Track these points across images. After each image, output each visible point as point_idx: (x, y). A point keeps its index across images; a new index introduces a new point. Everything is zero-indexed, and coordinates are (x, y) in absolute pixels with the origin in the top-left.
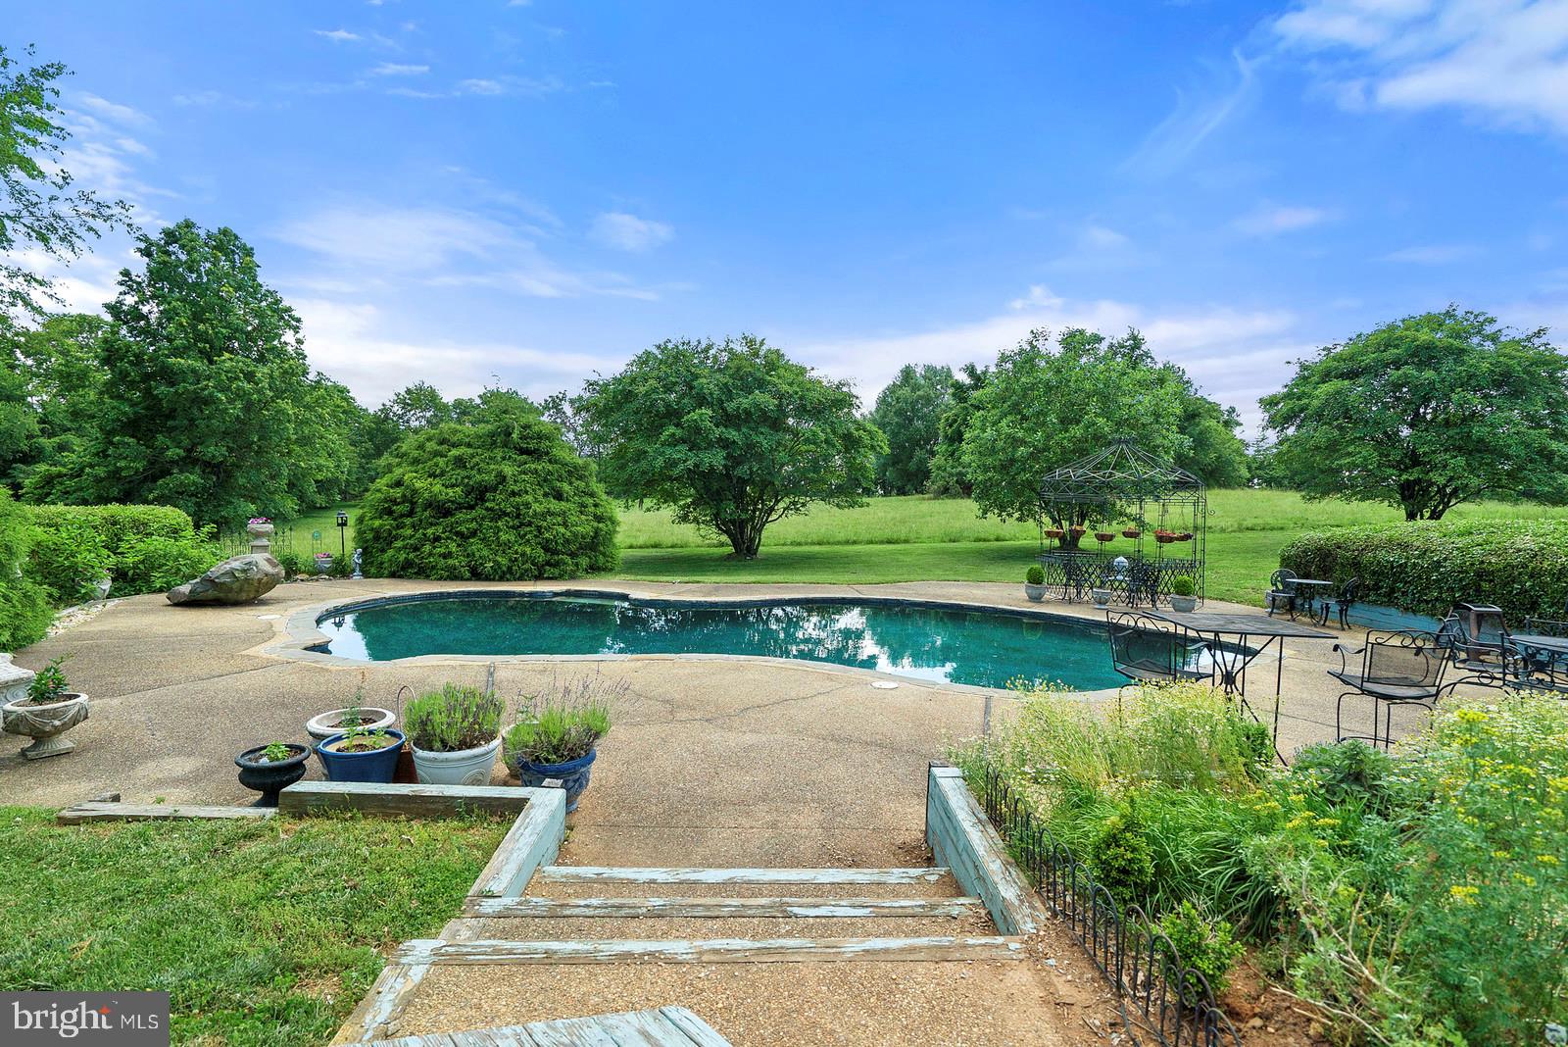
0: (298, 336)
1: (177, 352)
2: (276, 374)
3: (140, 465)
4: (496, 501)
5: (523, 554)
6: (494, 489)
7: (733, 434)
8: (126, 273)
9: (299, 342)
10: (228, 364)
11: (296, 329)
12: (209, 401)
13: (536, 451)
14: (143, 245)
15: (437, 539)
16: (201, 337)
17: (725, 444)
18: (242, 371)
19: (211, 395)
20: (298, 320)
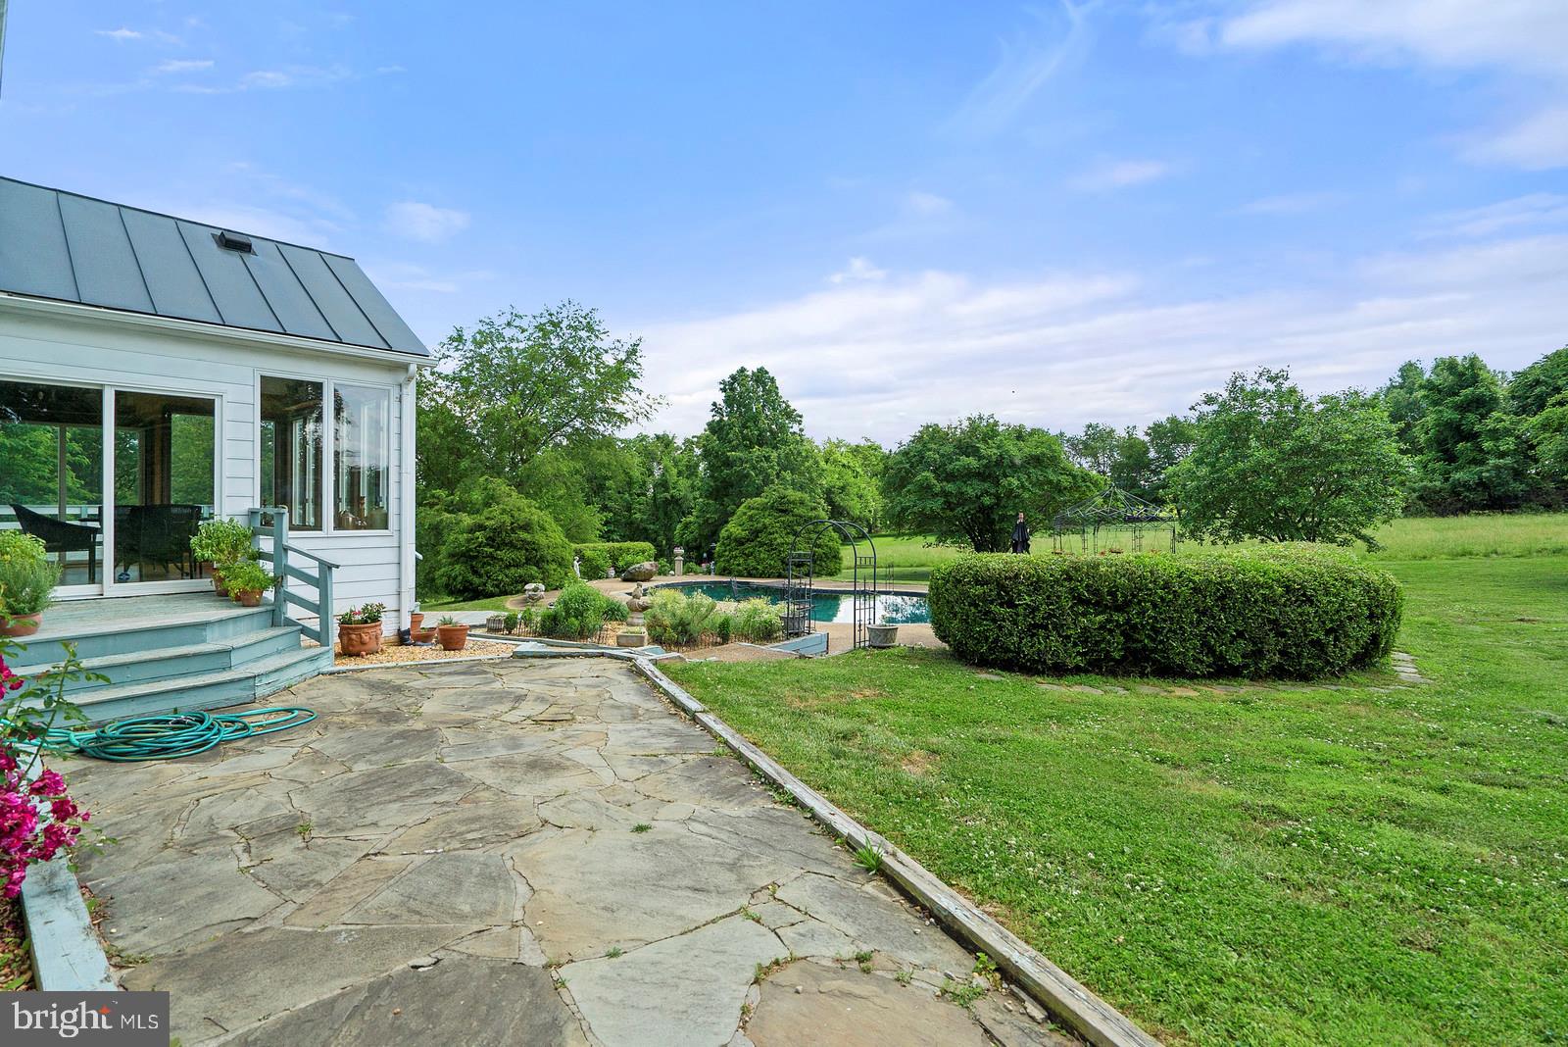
0: (801, 426)
1: (734, 449)
2: (782, 456)
3: (716, 516)
4: (762, 537)
5: (770, 565)
6: (761, 531)
7: (950, 487)
8: (714, 404)
9: (801, 430)
10: (758, 453)
11: (800, 423)
12: (747, 476)
13: (786, 510)
14: (722, 386)
15: (736, 557)
16: (745, 438)
17: (945, 494)
18: (764, 456)
19: (748, 472)
20: (801, 417)
